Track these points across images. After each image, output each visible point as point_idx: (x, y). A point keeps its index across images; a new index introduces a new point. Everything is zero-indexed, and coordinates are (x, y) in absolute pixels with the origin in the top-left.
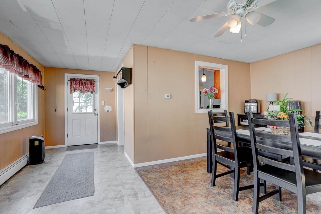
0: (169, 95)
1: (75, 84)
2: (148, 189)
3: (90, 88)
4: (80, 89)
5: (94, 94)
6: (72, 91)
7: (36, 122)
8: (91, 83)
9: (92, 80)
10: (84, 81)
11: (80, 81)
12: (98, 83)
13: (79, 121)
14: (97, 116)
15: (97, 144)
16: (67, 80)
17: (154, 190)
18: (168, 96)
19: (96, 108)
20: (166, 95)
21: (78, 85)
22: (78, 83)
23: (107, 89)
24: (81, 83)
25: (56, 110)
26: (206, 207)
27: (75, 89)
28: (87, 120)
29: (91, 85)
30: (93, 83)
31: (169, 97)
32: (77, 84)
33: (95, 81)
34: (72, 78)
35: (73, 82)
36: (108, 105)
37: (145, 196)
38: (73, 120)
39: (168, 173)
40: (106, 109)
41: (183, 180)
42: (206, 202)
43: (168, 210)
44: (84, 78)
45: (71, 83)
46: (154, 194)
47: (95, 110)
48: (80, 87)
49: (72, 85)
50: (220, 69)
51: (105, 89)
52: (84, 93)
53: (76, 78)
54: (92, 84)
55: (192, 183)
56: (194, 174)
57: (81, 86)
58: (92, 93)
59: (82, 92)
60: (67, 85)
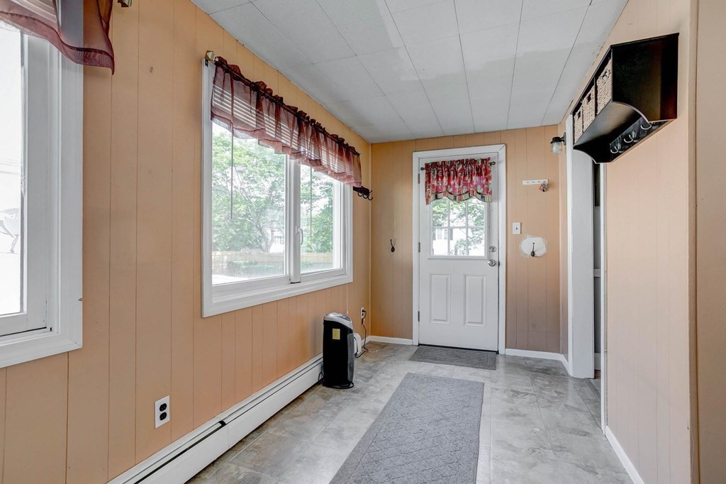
1: (437, 176)
3: (476, 186)
4: (451, 190)
5: (489, 202)
6: (429, 197)
7: (349, 278)
8: (482, 168)
9: (483, 160)
10: (461, 167)
11: (451, 167)
12: (502, 167)
13: (447, 279)
14: (497, 267)
15: (497, 352)
16: (417, 170)
19: (494, 244)
21: (445, 179)
22: (446, 174)
23: (531, 182)
24: (452, 173)
25: (393, 250)
27: (437, 192)
28: (467, 277)
29: (479, 174)
30: (486, 169)
32: (442, 178)
33: (491, 164)
34: (429, 161)
35: (432, 172)
36: (535, 234)
38: (433, 276)
40: (526, 247)
44: (461, 158)
45: (428, 175)
47: (491, 249)
48: (449, 183)
49: (430, 182)
51: (524, 183)
52: (460, 200)
53: (440, 160)
54: (483, 173)
57: (452, 183)
58: (483, 198)
59: (455, 199)
60: (419, 182)
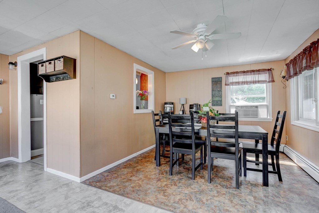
0: (115, 96)
2: (123, 198)
17: (130, 196)
18: (113, 96)
20: (111, 95)
26: (182, 191)
31: (114, 98)
37: (128, 205)
39: (125, 176)
41: (145, 178)
42: (179, 188)
43: (160, 206)
46: (134, 199)
50: (147, 73)
55: (155, 178)
56: (147, 170)
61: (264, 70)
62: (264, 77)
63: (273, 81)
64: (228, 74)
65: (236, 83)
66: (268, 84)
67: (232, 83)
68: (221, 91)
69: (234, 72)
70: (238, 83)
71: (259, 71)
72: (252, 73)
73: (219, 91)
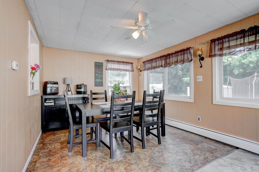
18: (17, 65)
61: (129, 63)
62: (128, 67)
63: (133, 71)
64: (108, 61)
65: (113, 69)
66: (130, 72)
67: (111, 69)
68: (102, 74)
69: (113, 61)
70: (114, 69)
71: (126, 63)
72: (123, 63)
73: (101, 74)
